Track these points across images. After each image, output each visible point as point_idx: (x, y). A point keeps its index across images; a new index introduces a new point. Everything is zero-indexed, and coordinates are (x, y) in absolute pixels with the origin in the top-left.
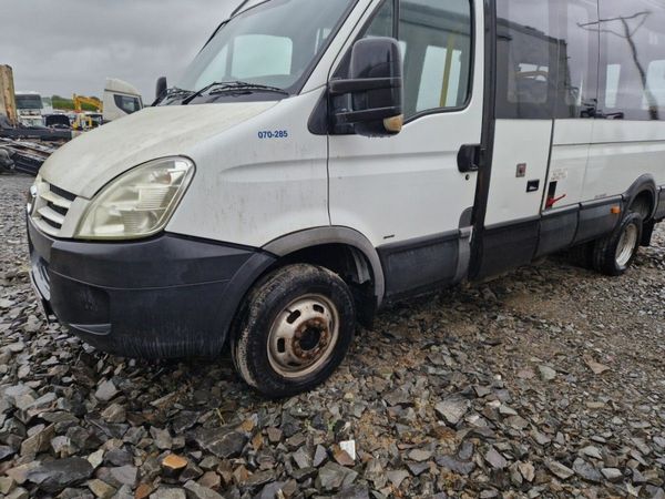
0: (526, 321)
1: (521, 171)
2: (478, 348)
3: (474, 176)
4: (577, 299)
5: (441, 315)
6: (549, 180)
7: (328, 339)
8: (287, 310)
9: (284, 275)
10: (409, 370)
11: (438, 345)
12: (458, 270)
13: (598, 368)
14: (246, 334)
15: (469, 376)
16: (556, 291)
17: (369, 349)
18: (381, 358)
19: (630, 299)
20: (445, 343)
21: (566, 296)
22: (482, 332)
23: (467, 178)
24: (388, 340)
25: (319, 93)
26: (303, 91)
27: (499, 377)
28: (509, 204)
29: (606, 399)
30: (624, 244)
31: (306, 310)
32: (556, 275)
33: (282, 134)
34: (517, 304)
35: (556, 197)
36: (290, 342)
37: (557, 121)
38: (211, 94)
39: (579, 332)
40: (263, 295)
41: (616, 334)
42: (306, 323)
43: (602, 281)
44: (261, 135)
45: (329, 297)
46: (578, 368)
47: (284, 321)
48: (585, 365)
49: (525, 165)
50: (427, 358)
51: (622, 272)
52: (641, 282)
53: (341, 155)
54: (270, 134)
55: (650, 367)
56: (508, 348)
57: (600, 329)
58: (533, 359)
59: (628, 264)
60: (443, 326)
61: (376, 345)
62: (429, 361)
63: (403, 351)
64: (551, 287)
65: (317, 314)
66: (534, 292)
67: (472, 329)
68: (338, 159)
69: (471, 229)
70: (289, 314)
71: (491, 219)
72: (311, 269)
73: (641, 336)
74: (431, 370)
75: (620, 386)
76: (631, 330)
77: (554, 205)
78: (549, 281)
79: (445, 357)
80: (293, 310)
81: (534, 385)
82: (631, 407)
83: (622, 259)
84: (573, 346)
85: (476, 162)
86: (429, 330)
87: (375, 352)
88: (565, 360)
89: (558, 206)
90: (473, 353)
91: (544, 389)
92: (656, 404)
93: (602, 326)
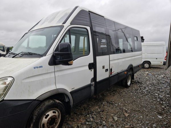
0: (110, 103)
1: (103, 67)
2: (99, 113)
3: (93, 70)
4: (120, 95)
5: (89, 104)
6: (110, 68)
7: (58, 121)
8: (45, 115)
9: (43, 105)
10: (81, 124)
11: (89, 115)
12: (92, 94)
13: (127, 115)
14: (32, 125)
15: (97, 123)
16: (116, 94)
17: (70, 119)
18: (74, 121)
19: (132, 94)
20: (90, 113)
21: (118, 95)
22: (99, 108)
23: (91, 71)
24: (75, 115)
25: (51, 56)
26: (47, 55)
27: (104, 122)
28: (102, 75)
29: (129, 124)
30: (129, 80)
31: (50, 114)
32: (115, 89)
33: (41, 67)
34: (107, 99)
35: (112, 72)
36: (46, 124)
37: (110, 55)
38: (21, 55)
39: (122, 105)
40: (37, 112)
41: (130, 104)
42: (51, 118)
43: (125, 90)
44: (34, 68)
45: (57, 108)
46: (122, 116)
47: (44, 118)
48: (124, 114)
49: (104, 66)
50: (86, 119)
51: (129, 86)
52: (134, 89)
53: (58, 70)
54: (37, 67)
55: (138, 113)
56: (106, 112)
57: (126, 103)
58: (112, 115)
59: (130, 84)
60: (90, 108)
61: (72, 117)
62: (87, 120)
63: (80, 118)
64: (114, 92)
65: (54, 114)
66: (111, 94)
67: (97, 107)
68: (57, 71)
69: (94, 83)
70: (45, 116)
71: (98, 79)
72: (51, 101)
73: (135, 104)
74: (87, 123)
75: (132, 119)
76: (133, 102)
77: (112, 74)
78: (114, 91)
79: (91, 118)
80: (47, 115)
81: (113, 123)
82: (135, 125)
83: (129, 83)
84: (121, 109)
85: (93, 67)
86: (86, 110)
87: (72, 120)
88: (119, 114)
89: (113, 74)
90: (98, 115)
91: (115, 124)
92: (140, 123)
93: (126, 102)
